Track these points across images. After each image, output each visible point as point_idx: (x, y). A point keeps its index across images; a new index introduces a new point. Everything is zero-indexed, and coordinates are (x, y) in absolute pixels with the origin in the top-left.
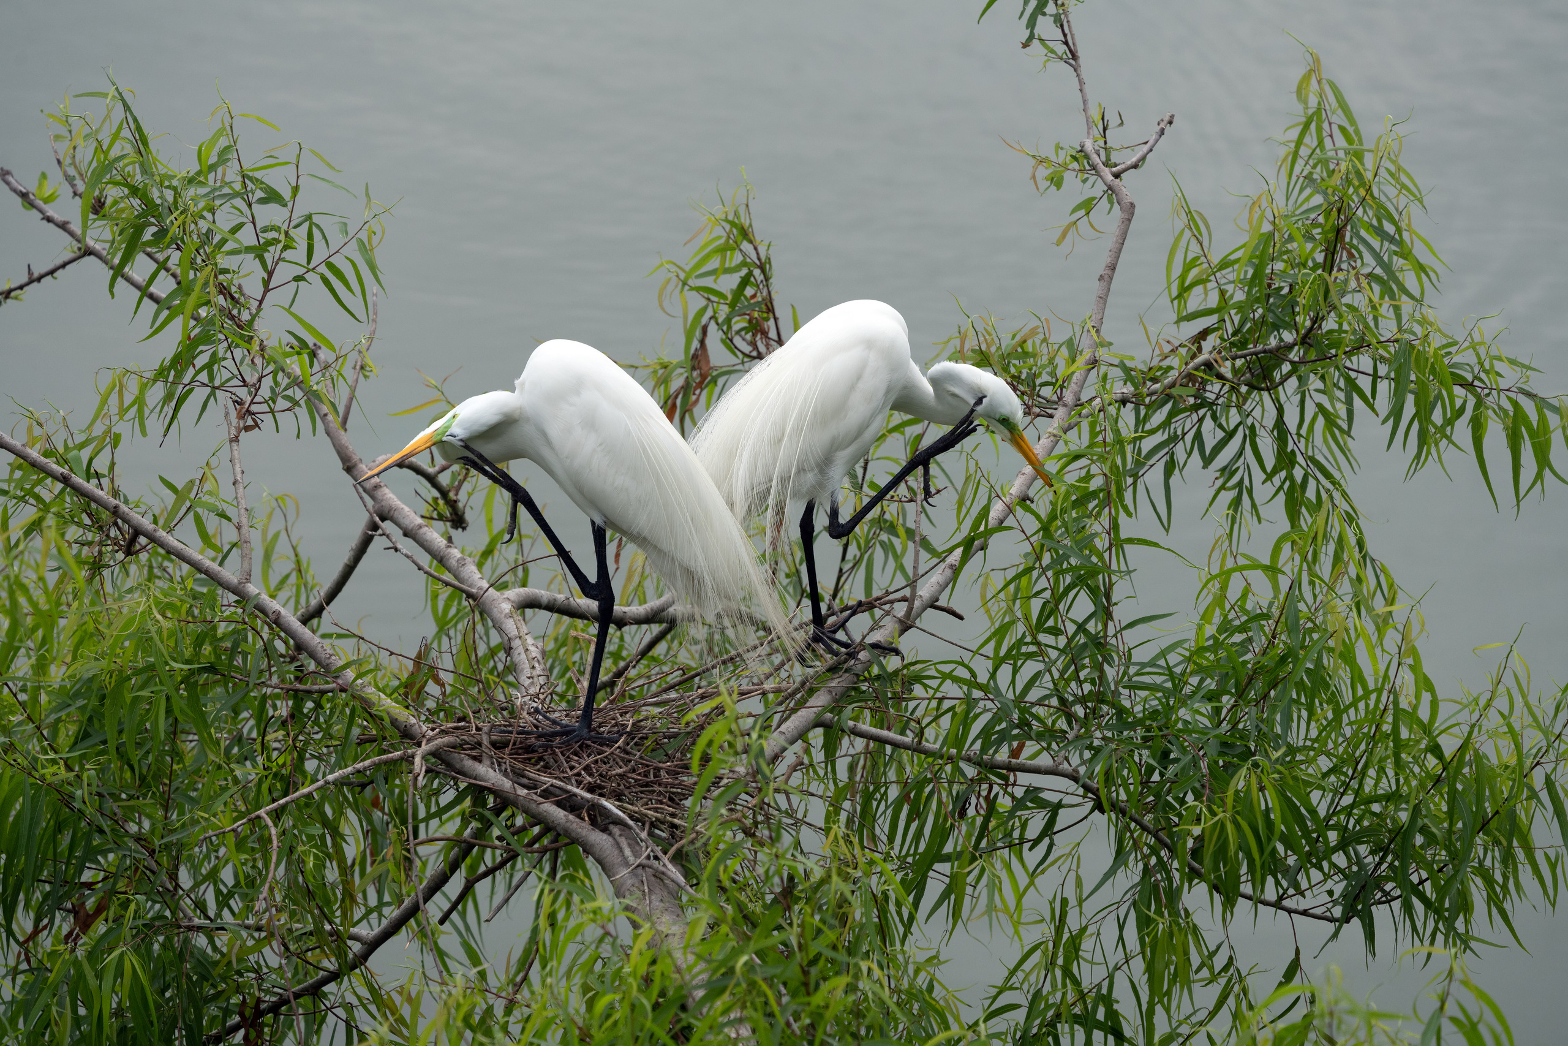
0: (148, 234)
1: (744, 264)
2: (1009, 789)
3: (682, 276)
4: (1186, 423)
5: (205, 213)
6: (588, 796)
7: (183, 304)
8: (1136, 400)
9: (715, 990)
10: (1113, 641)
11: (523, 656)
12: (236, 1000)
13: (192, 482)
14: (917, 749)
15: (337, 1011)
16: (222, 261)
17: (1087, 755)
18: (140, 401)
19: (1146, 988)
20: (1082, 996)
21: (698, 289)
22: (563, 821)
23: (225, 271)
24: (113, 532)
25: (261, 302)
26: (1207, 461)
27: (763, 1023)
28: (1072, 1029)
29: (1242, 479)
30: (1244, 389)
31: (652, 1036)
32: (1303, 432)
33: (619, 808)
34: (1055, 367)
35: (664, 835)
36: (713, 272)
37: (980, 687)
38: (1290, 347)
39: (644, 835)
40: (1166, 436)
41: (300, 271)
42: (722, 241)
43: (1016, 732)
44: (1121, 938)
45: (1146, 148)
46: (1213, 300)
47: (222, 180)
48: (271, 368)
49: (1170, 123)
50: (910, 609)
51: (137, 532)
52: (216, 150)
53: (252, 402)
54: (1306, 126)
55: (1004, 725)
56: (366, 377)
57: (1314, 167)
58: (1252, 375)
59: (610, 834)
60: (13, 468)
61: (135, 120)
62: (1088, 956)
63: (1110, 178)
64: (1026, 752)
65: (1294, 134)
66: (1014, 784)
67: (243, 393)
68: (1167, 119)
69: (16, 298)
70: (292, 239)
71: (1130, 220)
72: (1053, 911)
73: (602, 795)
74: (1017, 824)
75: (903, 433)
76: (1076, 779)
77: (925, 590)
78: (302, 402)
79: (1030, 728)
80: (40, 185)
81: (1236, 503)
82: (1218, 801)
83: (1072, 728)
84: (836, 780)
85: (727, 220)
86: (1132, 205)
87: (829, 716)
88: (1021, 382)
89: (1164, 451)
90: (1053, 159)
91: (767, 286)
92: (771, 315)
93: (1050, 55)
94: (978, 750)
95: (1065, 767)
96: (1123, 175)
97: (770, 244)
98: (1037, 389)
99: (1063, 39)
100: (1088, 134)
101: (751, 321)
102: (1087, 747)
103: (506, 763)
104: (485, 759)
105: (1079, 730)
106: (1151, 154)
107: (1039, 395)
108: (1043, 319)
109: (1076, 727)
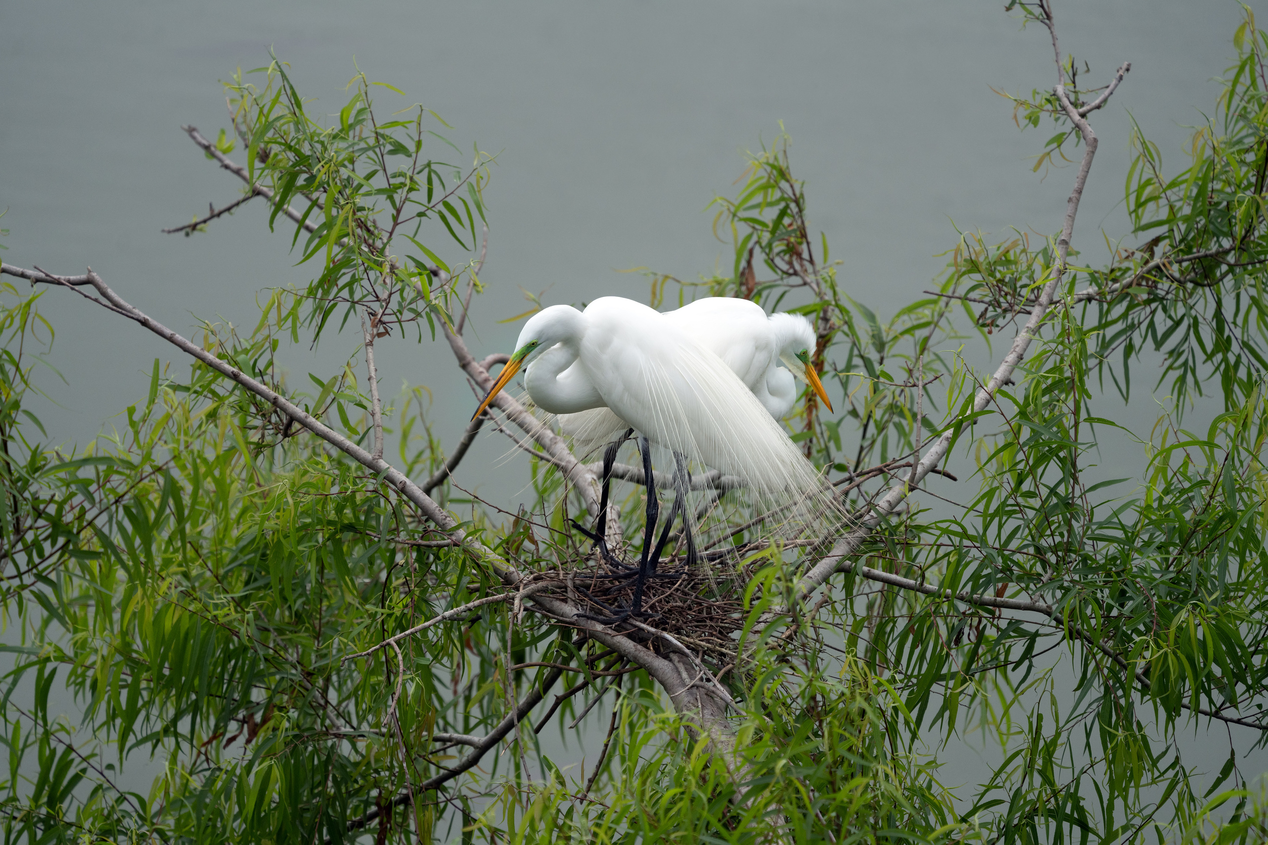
0: (301, 181)
1: (782, 199)
2: (995, 622)
3: (733, 209)
4: (1141, 314)
5: (346, 163)
6: (653, 630)
7: (328, 235)
8: (1100, 298)
9: (758, 788)
10: (1079, 502)
12: (374, 793)
13: (335, 378)
14: (921, 589)
15: (455, 802)
16: (359, 201)
17: (1058, 594)
18: (293, 313)
19: (1107, 788)
20: (1055, 794)
21: (746, 220)
22: (633, 650)
23: (361, 209)
24: (274, 418)
25: (391, 234)
26: (1158, 344)
27: (797, 814)
28: (1047, 821)
29: (1186, 361)
30: (1190, 286)
31: (708, 823)
32: (1240, 320)
33: (677, 639)
34: (1033, 272)
35: (715, 661)
36: (758, 206)
37: (969, 538)
38: (1227, 252)
39: (698, 661)
40: (1124, 326)
41: (423, 209)
42: (764, 181)
43: (999, 575)
44: (1088, 745)
45: (1107, 92)
46: (1164, 214)
47: (360, 136)
48: (399, 285)
49: (1128, 70)
50: (914, 474)
51: (292, 418)
52: (354, 112)
53: (383, 314)
54: (1242, 69)
55: (989, 571)
56: (478, 292)
57: (1248, 102)
58: (1196, 274)
59: (671, 660)
60: (196, 368)
61: (291, 88)
62: (1059, 762)
63: (1077, 118)
64: (1009, 591)
65: (1232, 75)
66: (999, 617)
67: (376, 306)
68: (1125, 66)
69: (201, 230)
70: (416, 183)
71: (1093, 152)
72: (1031, 724)
73: (664, 629)
74: (1002, 651)
75: (914, 336)
76: (1049, 614)
77: (926, 460)
78: (423, 314)
79: (1012, 573)
80: (220, 140)
81: (1182, 379)
82: (1163, 636)
83: (1046, 572)
84: (854, 615)
85: (768, 163)
86: (1095, 140)
87: (848, 562)
88: (1006, 284)
89: (1124, 337)
90: (1031, 101)
91: (801, 217)
92: (804, 240)
93: (1029, 16)
94: (969, 591)
95: (1041, 604)
96: (1088, 115)
97: (803, 184)
98: (1018, 290)
99: (1039, 3)
100: (1060, 81)
101: (788, 244)
102: (1058, 588)
103: (587, 605)
104: (569, 601)
105: (1052, 574)
106: (1112, 96)
107: (1020, 295)
108: (1022, 233)
109: (1050, 572)
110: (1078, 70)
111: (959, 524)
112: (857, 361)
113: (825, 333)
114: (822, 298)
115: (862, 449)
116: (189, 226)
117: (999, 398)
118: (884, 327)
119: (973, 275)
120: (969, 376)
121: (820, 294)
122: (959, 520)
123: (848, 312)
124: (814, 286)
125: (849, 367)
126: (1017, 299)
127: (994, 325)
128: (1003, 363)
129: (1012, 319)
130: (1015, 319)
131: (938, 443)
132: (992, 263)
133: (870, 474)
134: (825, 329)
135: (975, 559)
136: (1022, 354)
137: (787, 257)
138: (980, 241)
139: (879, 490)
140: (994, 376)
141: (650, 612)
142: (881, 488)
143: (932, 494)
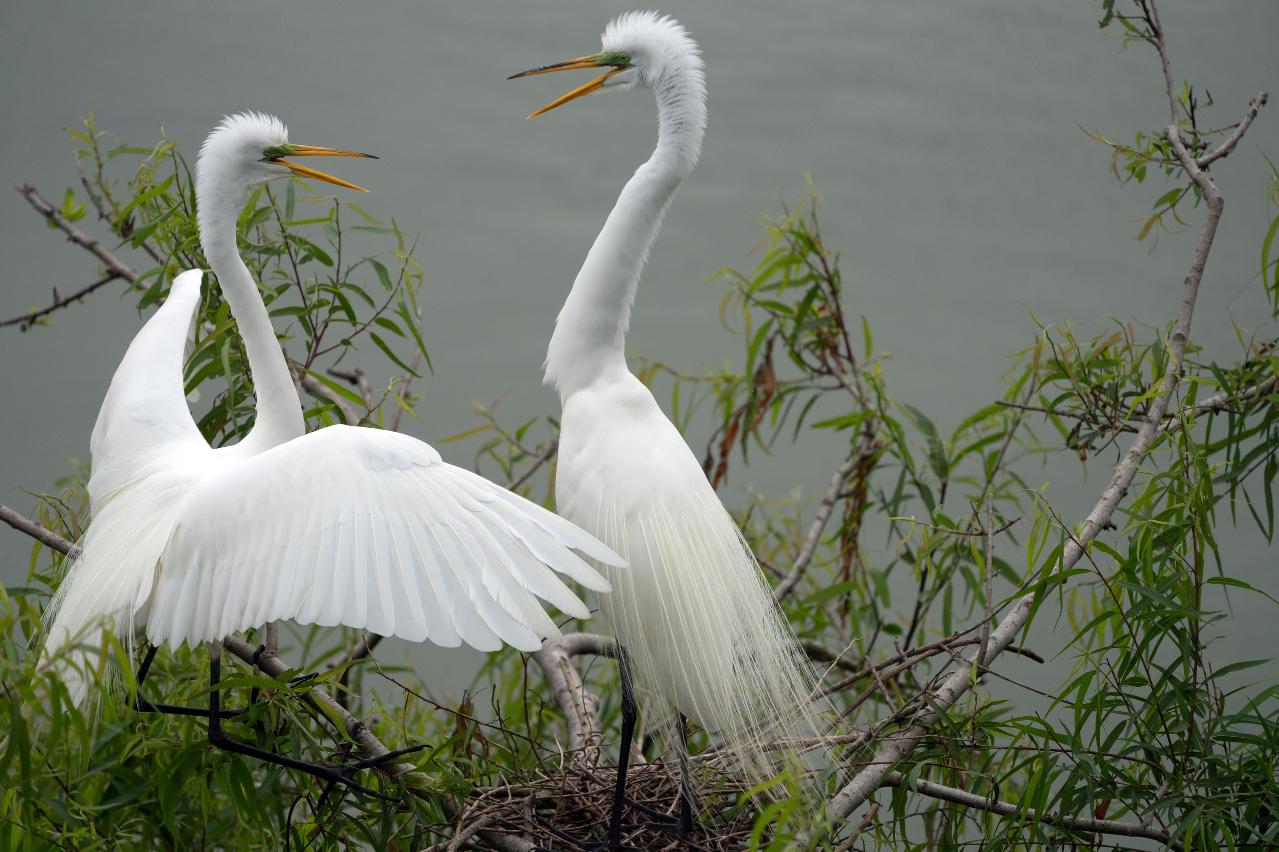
1: (811, 277)
3: (746, 288)
8: (1230, 406)
10: (1204, 689)
11: (574, 711)
14: (994, 808)
17: (1177, 812)
21: (766, 304)
34: (1140, 375)
36: (777, 286)
37: (1056, 739)
40: (1264, 439)
42: (787, 252)
43: (1098, 789)
45: (1236, 132)
49: (1264, 102)
50: (983, 653)
55: (1084, 783)
63: (1196, 170)
64: (1111, 810)
66: (1100, 845)
68: (1259, 98)
69: (42, 323)
71: (1217, 217)
75: (981, 452)
76: (1165, 841)
77: (999, 634)
79: (1115, 786)
80: (67, 203)
83: (1161, 784)
84: (906, 842)
85: (792, 232)
86: (1220, 201)
87: (896, 774)
88: (1104, 392)
89: (1265, 455)
90: (1136, 149)
91: (836, 300)
92: (840, 330)
93: (1131, 33)
94: (1058, 812)
95: (1154, 828)
96: (1210, 166)
97: (837, 258)
98: (1121, 399)
99: (1144, 15)
100: (1173, 118)
101: (819, 334)
102: (1178, 805)
103: (549, 839)
104: (526, 835)
105: (1169, 787)
106: (1242, 139)
107: (1123, 406)
108: (1125, 324)
109: (1165, 783)
110: (1198, 102)
111: (1042, 722)
113: (868, 453)
114: (864, 405)
115: (919, 605)
116: (26, 318)
117: (1094, 551)
118: (946, 444)
119: (1059, 382)
120: (1055, 523)
121: (863, 404)
122: (1042, 717)
123: (897, 427)
124: (854, 389)
125: (899, 497)
126: (1120, 411)
127: (1089, 447)
128: (1101, 501)
129: (1113, 439)
130: (1116, 439)
131: (1015, 609)
132: (1085, 364)
133: (927, 653)
134: (868, 448)
135: (1065, 768)
136: (1125, 489)
137: (818, 352)
138: (1069, 336)
139: (937, 675)
140: (1089, 518)
141: (633, 844)
142: (941, 672)
143: (1007, 679)
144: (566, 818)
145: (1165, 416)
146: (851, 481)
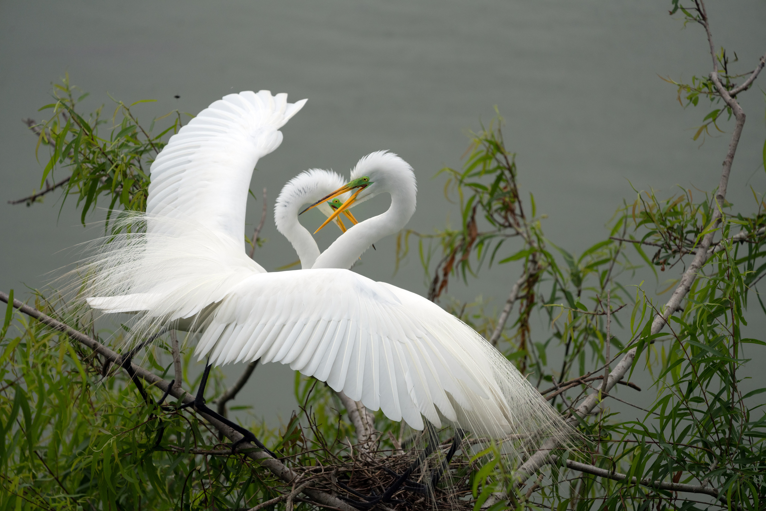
1: (499, 167)
2: (673, 502)
3: (459, 177)
8: (749, 239)
10: (737, 406)
11: (361, 423)
14: (613, 476)
17: (723, 479)
21: (470, 185)
34: (696, 221)
36: (478, 174)
37: (650, 435)
42: (484, 154)
43: (675, 465)
45: (752, 76)
50: (605, 385)
51: (109, 359)
55: (666, 461)
56: (260, 246)
63: (729, 98)
66: (676, 499)
69: (39, 201)
71: (742, 125)
75: (597, 271)
76: (715, 496)
77: (615, 373)
79: (685, 463)
83: (712, 462)
84: (559, 498)
85: (487, 140)
86: (744, 116)
87: (554, 456)
88: (674, 231)
90: (692, 86)
91: (513, 181)
92: (516, 200)
93: (688, 18)
94: (651, 478)
95: (709, 488)
96: (737, 96)
97: (514, 155)
98: (685, 235)
99: (696, 7)
100: (714, 68)
101: (504, 203)
102: (723, 475)
103: (346, 495)
104: (333, 493)
105: (717, 464)
106: (756, 80)
107: (686, 239)
108: (687, 190)
109: (715, 462)
110: (729, 59)
111: (642, 425)
112: (560, 294)
113: (534, 272)
115: (565, 364)
116: (30, 198)
117: (672, 322)
119: (648, 225)
120: (648, 305)
121: (530, 243)
122: (641, 422)
123: (550, 256)
124: (525, 235)
125: (553, 299)
126: (684, 242)
127: (666, 263)
128: (674, 294)
129: (681, 258)
130: (683, 258)
131: (624, 359)
132: (663, 214)
133: (571, 385)
134: (534, 269)
135: (655, 452)
136: (689, 287)
137: (503, 213)
138: (653, 198)
139: (578, 397)
140: (668, 305)
141: (397, 498)
142: (580, 396)
143: (619, 400)
144: (357, 484)
145: (712, 244)
146: (524, 289)
